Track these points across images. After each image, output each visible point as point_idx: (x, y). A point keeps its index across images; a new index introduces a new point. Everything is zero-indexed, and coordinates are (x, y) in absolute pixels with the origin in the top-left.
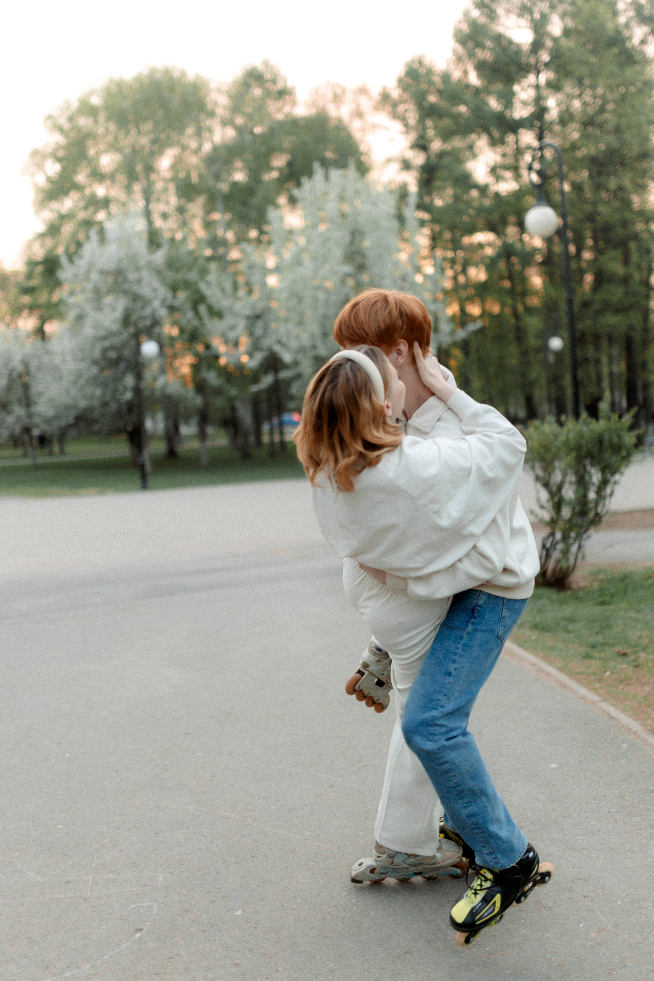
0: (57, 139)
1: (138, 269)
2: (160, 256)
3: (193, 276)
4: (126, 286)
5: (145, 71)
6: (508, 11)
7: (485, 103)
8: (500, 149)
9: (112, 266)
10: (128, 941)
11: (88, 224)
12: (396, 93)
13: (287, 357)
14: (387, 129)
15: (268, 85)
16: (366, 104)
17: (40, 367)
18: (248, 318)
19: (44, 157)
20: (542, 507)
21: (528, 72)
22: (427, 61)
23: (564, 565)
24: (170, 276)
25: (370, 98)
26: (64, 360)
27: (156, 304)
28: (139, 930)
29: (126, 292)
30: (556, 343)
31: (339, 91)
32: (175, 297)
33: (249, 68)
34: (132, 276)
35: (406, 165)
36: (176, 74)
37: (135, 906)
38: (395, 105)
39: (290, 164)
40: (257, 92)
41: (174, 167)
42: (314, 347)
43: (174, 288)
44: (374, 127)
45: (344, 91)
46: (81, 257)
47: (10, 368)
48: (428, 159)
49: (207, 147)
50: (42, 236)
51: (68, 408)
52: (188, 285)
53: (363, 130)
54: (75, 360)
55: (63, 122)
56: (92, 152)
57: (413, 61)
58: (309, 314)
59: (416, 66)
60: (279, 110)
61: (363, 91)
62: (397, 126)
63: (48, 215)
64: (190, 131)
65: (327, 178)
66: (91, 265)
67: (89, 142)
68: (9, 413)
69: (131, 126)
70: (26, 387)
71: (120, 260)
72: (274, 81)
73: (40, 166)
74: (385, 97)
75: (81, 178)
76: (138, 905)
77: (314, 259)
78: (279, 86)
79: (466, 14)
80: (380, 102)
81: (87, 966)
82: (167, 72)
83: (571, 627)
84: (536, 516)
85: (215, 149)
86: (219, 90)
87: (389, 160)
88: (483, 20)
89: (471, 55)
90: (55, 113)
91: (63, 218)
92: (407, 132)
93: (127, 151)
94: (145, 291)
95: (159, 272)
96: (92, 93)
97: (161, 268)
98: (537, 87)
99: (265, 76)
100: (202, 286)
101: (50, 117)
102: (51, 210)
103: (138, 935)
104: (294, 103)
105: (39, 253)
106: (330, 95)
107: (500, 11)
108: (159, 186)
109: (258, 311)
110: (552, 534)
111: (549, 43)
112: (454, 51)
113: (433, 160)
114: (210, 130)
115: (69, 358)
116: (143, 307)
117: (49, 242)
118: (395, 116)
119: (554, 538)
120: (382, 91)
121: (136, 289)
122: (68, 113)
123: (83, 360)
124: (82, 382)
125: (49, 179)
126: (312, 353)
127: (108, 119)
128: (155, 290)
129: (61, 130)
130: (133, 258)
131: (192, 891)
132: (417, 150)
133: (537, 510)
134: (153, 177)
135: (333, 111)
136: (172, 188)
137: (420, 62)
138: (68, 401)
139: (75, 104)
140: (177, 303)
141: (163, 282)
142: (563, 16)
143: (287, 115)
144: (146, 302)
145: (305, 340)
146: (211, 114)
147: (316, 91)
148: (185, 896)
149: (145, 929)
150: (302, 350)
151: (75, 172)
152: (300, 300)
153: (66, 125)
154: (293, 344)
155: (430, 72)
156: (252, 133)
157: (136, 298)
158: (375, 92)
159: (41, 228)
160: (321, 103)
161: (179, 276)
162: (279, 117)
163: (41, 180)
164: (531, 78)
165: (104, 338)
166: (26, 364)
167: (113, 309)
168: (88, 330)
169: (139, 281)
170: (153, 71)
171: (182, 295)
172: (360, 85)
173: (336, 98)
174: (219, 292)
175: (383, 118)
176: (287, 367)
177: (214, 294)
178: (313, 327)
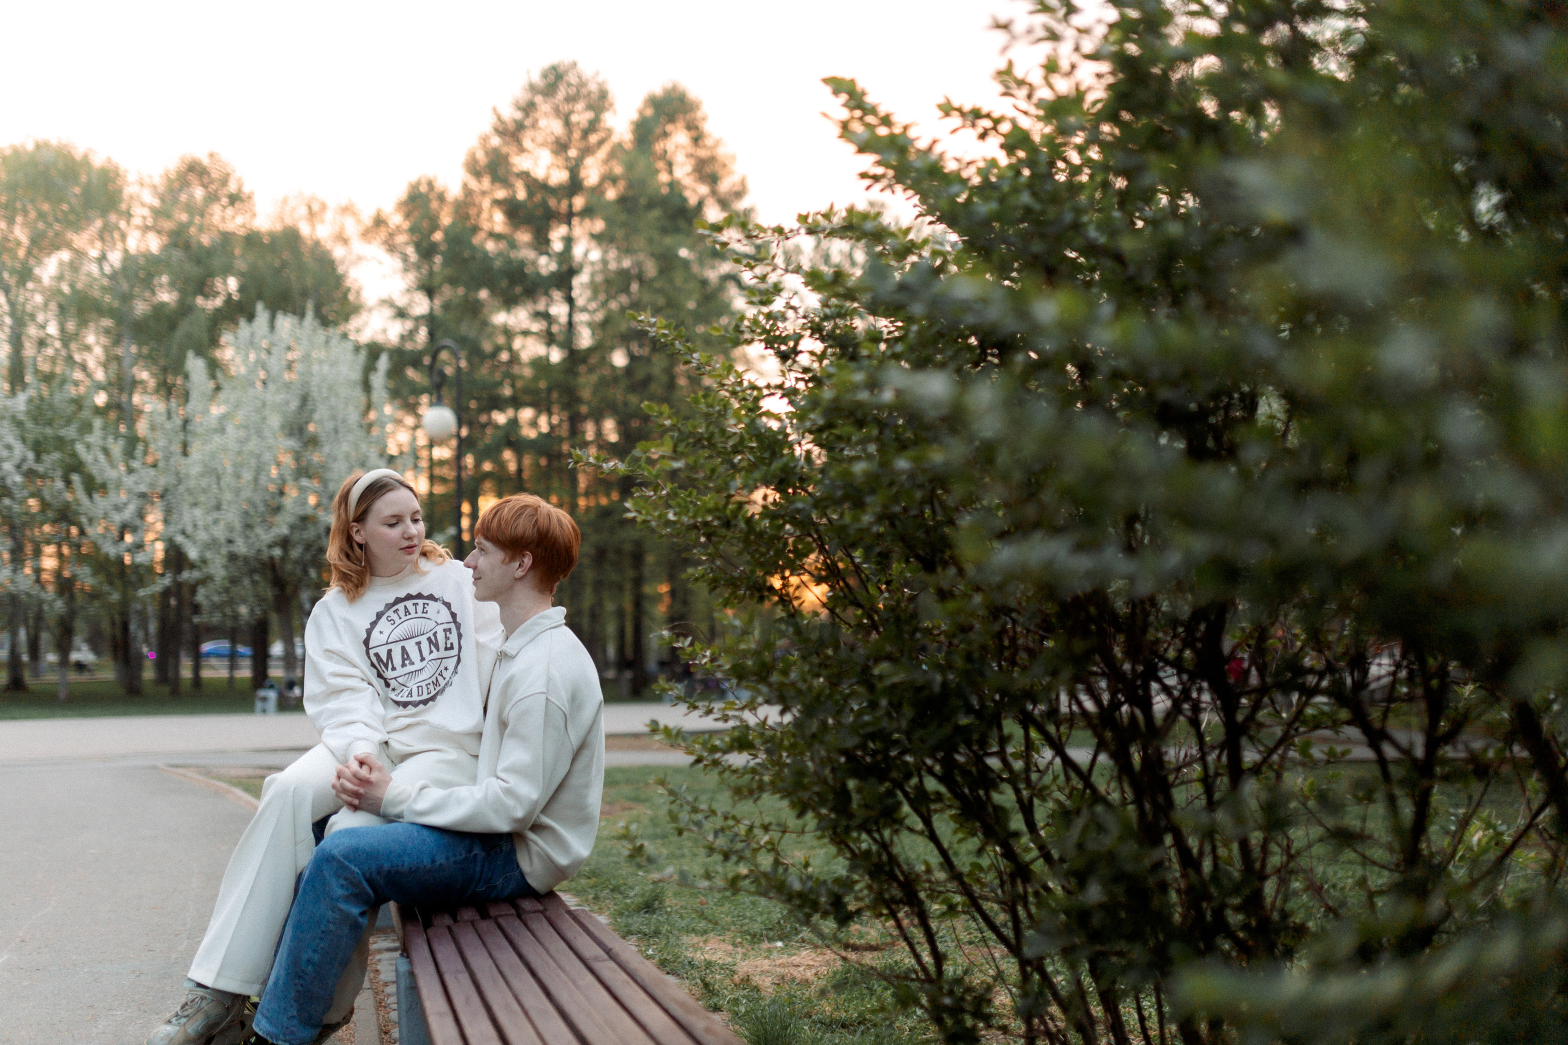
2: (24, 400)
3: (70, 432)
12: (394, 219)
13: (193, 553)
15: (216, 186)
16: (352, 229)
22: (439, 185)
24: (34, 431)
25: (359, 221)
27: (8, 466)
31: (316, 207)
32: (38, 459)
33: (190, 159)
35: (399, 313)
36: (78, 153)
38: (390, 236)
40: (198, 191)
42: (230, 542)
43: (39, 448)
44: (362, 258)
45: (324, 207)
49: (115, 258)
52: (61, 443)
57: (418, 184)
58: (229, 498)
59: (424, 189)
60: (230, 219)
61: (347, 210)
62: (392, 262)
64: (91, 230)
65: (272, 326)
72: (224, 181)
74: (379, 222)
77: (242, 428)
78: (232, 187)
79: (485, 139)
80: (371, 228)
85: (128, 260)
86: (143, 184)
87: (383, 304)
88: (503, 149)
92: (406, 270)
95: (17, 424)
97: (22, 417)
99: (211, 172)
100: (80, 449)
104: (252, 213)
106: (303, 211)
107: (528, 142)
113: (441, 311)
114: (123, 234)
118: (391, 248)
120: (375, 214)
126: (225, 550)
128: (8, 448)
132: (419, 294)
135: (307, 230)
137: (430, 185)
140: (41, 468)
142: (606, 159)
143: (242, 226)
145: (219, 532)
146: (128, 215)
147: (284, 203)
150: (213, 545)
154: (202, 536)
155: (440, 196)
160: (290, 219)
161: (49, 432)
162: (229, 228)
171: (50, 459)
172: (344, 202)
173: (312, 215)
174: (101, 457)
175: (375, 250)
176: (192, 566)
177: (96, 460)
178: (232, 516)
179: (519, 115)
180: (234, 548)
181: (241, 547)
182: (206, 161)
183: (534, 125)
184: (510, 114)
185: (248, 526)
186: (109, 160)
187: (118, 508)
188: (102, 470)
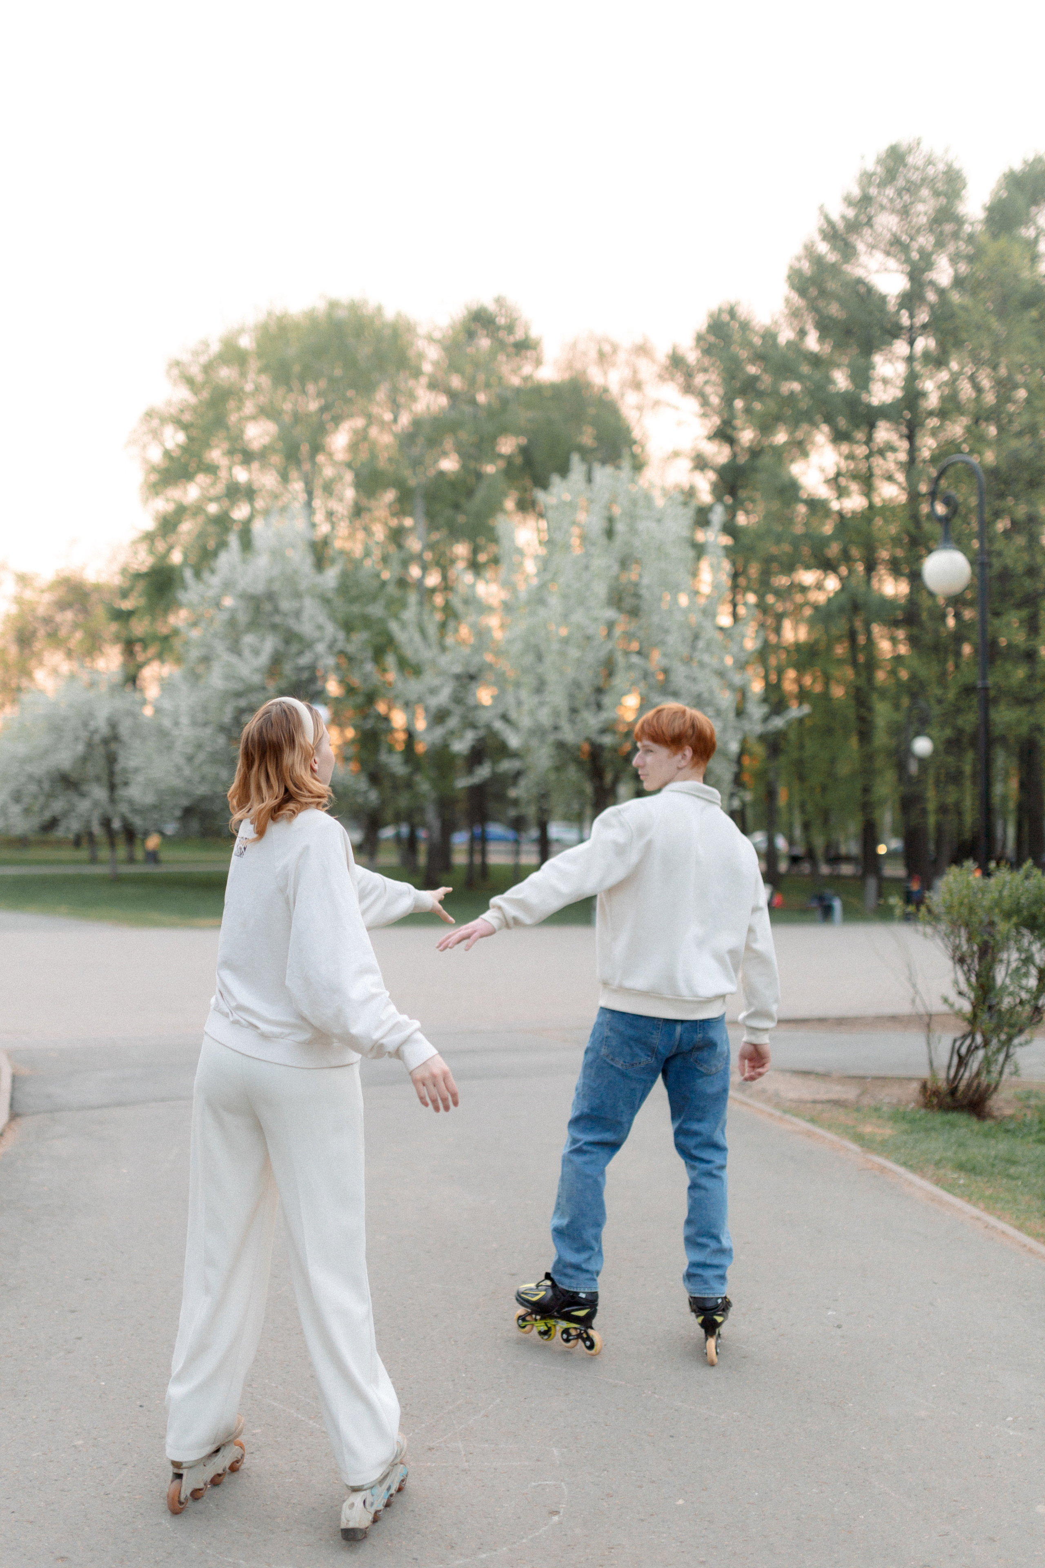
0: (183, 394)
1: (297, 595)
2: (331, 577)
3: (376, 610)
4: (277, 619)
5: (321, 306)
6: (873, 247)
7: (830, 381)
8: (845, 448)
9: (259, 588)
10: (546, 1525)
11: (222, 522)
12: (692, 356)
13: (514, 741)
14: (676, 408)
15: (502, 334)
16: (647, 370)
17: (136, 732)
18: (458, 677)
19: (163, 420)
20: (961, 993)
21: (896, 336)
22: (743, 312)
23: (984, 1079)
24: (343, 608)
25: (653, 361)
26: (176, 724)
27: (320, 648)
28: (557, 1513)
29: (274, 627)
30: (922, 746)
31: (607, 348)
32: (348, 640)
33: (475, 307)
34: (286, 605)
35: (701, 463)
36: (369, 309)
37: (536, 1484)
38: (689, 375)
39: (524, 451)
40: (484, 343)
41: (353, 447)
42: (556, 728)
43: (348, 626)
44: (657, 403)
45: (615, 349)
46: (213, 571)
47: (92, 727)
48: (734, 455)
49: (405, 419)
50: (149, 537)
51: (175, 792)
52: (367, 622)
53: (640, 408)
54: (194, 723)
55: (195, 371)
56: (233, 418)
57: (720, 311)
58: (552, 677)
59: (726, 317)
60: (515, 371)
61: (642, 350)
62: (692, 404)
63: (162, 505)
64: (381, 395)
66: (228, 586)
67: (232, 404)
68: (83, 795)
69: (295, 384)
70: (111, 759)
71: (271, 581)
72: (510, 328)
73: (156, 434)
74: (676, 361)
75: (216, 455)
76: (539, 1483)
77: (565, 597)
78: (519, 335)
79: (809, 247)
80: (667, 368)
81: (504, 1549)
82: (353, 307)
83: (1012, 1170)
84: (952, 1006)
85: (417, 423)
86: (430, 339)
87: (676, 454)
88: (832, 257)
89: (813, 307)
90: (185, 358)
91: (181, 511)
92: (704, 415)
93: (287, 419)
94: (306, 628)
95: (326, 601)
96: (241, 331)
97: (330, 595)
98: (910, 359)
99: (497, 319)
100: (394, 626)
101: (177, 363)
102: (167, 500)
103: (556, 1518)
104: (538, 362)
105: (143, 561)
106: (593, 354)
107: (861, 247)
108: (328, 472)
109: (472, 670)
110: (972, 1034)
111: (931, 296)
112: (787, 300)
113: (742, 460)
114: (412, 397)
115: (185, 720)
116: (300, 653)
117: (161, 546)
118: (688, 388)
119: (973, 1039)
120: (671, 352)
121: (292, 623)
122: (203, 359)
123: (205, 724)
124: (201, 756)
125: (167, 454)
126: (551, 738)
127: (262, 370)
128: (320, 627)
129: (190, 382)
130: (291, 579)
131: (606, 1472)
132: (717, 442)
133: (953, 997)
134: (321, 458)
135: (596, 376)
136: (349, 477)
137: (732, 313)
138: (177, 782)
139: (215, 347)
140: (351, 649)
141: (332, 617)
142: (954, 260)
143: (526, 379)
144: (306, 644)
145: (544, 717)
146: (417, 373)
147: (574, 346)
148: (598, 1477)
149: (562, 1511)
150: (538, 732)
151: (207, 445)
152: (540, 658)
153: (199, 378)
154: (526, 722)
155: (745, 326)
156: (473, 402)
157: (290, 637)
158: (662, 353)
159: (149, 524)
160: (578, 365)
161: (356, 609)
162: (516, 381)
163: (155, 455)
164: (901, 347)
165: (238, 695)
166: (113, 725)
167: (256, 652)
168: (216, 680)
169: (298, 614)
170: (333, 305)
171: (360, 637)
172: (639, 340)
173: (602, 357)
174: (417, 637)
175: (670, 392)
176: (514, 755)
177: (411, 640)
178: (557, 698)
179: (851, 213)
180: (560, 736)
181: (569, 735)
182: (491, 307)
183: (869, 223)
184: (838, 211)
185: (574, 711)
186: (399, 315)
187: (433, 691)
188: (416, 651)
